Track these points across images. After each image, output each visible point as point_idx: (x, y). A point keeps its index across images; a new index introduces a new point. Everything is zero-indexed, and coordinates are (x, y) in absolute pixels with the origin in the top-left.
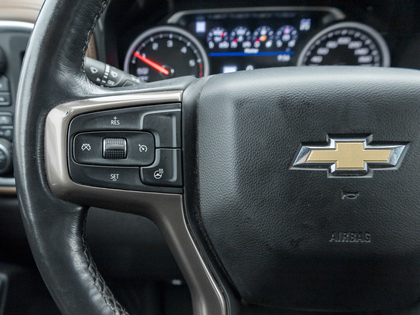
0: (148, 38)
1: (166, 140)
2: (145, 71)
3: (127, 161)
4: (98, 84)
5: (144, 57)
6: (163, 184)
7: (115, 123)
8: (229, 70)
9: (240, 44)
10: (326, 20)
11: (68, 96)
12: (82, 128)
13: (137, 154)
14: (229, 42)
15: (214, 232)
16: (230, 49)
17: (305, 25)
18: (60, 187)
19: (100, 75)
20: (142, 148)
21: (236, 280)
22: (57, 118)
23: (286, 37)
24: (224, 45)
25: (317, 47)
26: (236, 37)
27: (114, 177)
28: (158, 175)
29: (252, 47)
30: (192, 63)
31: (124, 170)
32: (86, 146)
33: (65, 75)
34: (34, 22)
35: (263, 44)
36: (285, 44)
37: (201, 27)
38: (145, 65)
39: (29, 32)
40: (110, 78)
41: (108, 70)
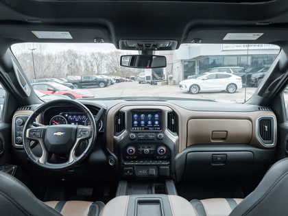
0: (55, 117)
2: (54, 124)
3: (36, 135)
5: (54, 121)
7: (35, 131)
8: (73, 124)
11: (30, 127)
18: (28, 138)
20: (38, 133)
22: (28, 130)
24: (71, 119)
26: (74, 117)
27: (34, 137)
28: (39, 136)
30: (64, 122)
32: (31, 133)
37: (66, 115)
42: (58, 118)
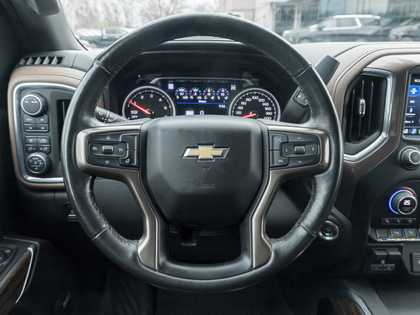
0: (138, 92)
1: (132, 147)
2: (136, 112)
3: (113, 155)
4: (102, 121)
5: (135, 104)
6: (129, 166)
7: (108, 138)
8: (190, 113)
9: (195, 97)
10: (244, 86)
11: (87, 126)
12: (92, 140)
13: (118, 152)
14: (189, 96)
15: (153, 188)
16: (189, 100)
17: (233, 88)
18: (83, 167)
19: (104, 116)
20: (120, 150)
21: (163, 210)
22: (81, 136)
23: (223, 94)
24: (186, 97)
25: (240, 101)
26: (193, 93)
27: (107, 162)
28: (127, 162)
29: (203, 99)
30: (165, 108)
31: (112, 159)
32: (95, 148)
33: (86, 118)
34: (77, 87)
35: (209, 98)
36: (222, 98)
37: (171, 86)
38: (136, 109)
39: (73, 92)
40: (109, 118)
41: (108, 113)
42: (146, 93)
